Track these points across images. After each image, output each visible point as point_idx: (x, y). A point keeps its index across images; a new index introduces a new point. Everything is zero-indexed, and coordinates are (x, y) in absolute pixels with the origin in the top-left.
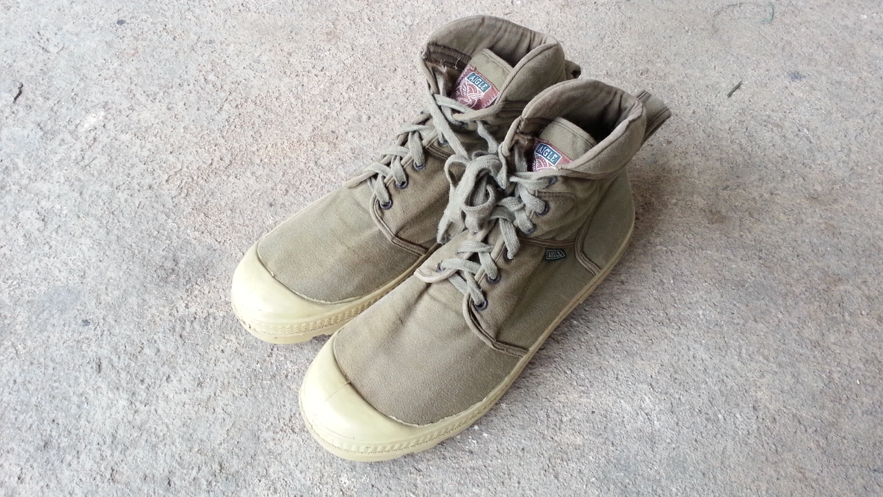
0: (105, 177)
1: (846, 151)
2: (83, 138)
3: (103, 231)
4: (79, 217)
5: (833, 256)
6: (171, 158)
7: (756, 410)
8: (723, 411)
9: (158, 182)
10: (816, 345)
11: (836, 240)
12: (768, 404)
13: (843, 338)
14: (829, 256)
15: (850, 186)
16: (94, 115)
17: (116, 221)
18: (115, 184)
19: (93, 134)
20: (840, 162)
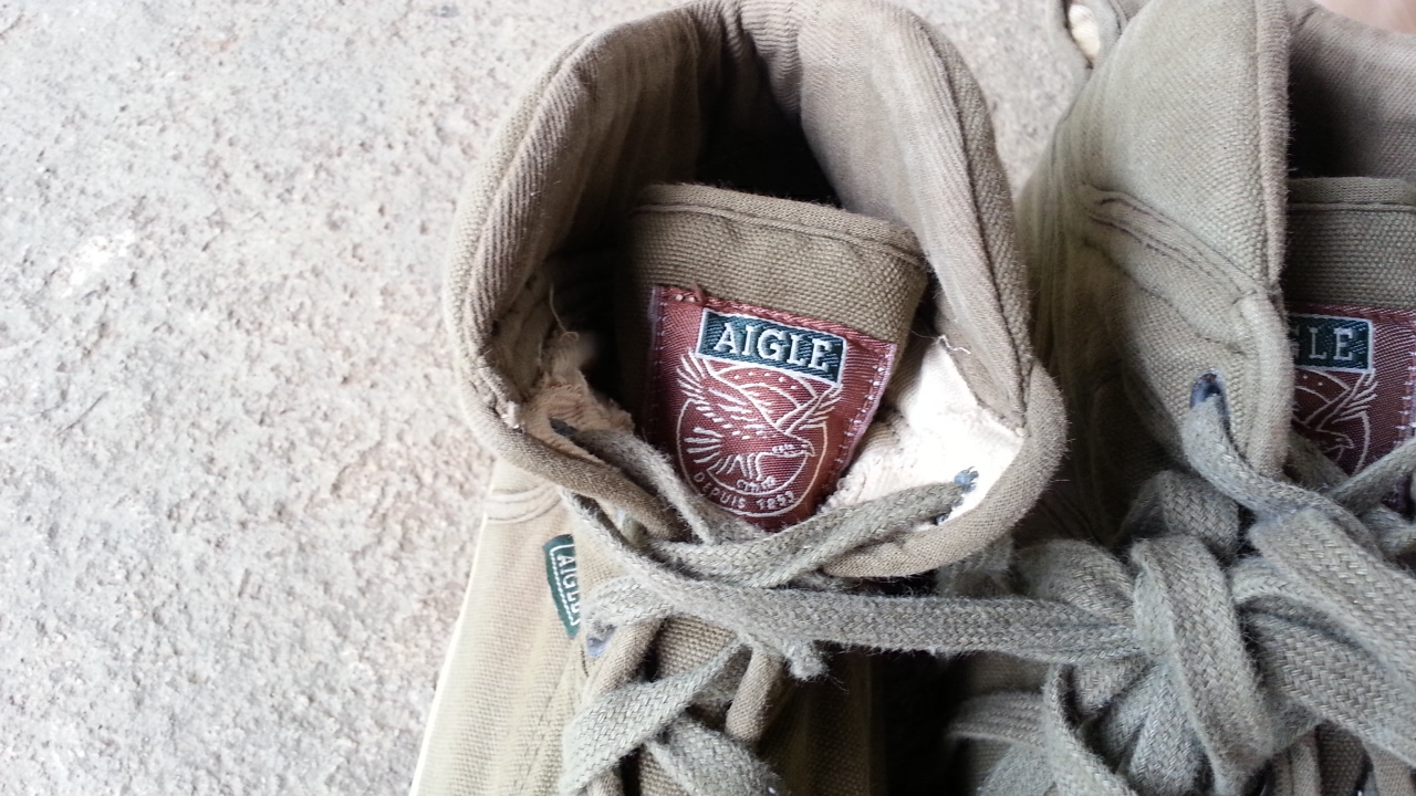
0: (133, 467)
2: (67, 321)
3: (121, 691)
4: (42, 628)
6: (348, 402)
9: (306, 494)
16: (102, 241)
17: (166, 649)
18: (166, 499)
19: (97, 306)
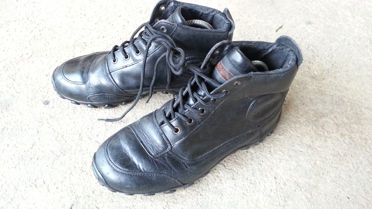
1: (330, 56)
5: (321, 104)
7: (276, 179)
8: (259, 179)
10: (309, 146)
11: (323, 97)
12: (282, 176)
13: (323, 144)
14: (319, 105)
15: (331, 72)
20: (327, 61)
